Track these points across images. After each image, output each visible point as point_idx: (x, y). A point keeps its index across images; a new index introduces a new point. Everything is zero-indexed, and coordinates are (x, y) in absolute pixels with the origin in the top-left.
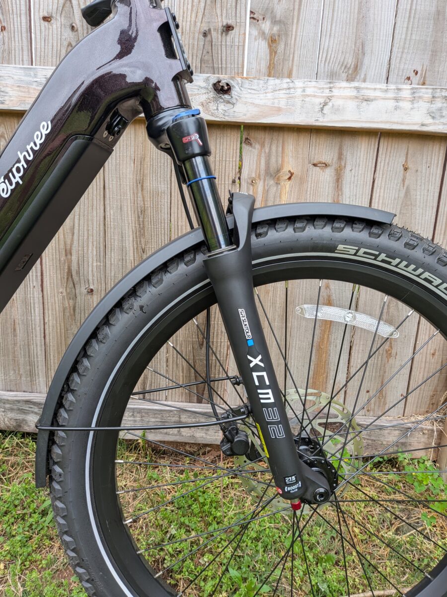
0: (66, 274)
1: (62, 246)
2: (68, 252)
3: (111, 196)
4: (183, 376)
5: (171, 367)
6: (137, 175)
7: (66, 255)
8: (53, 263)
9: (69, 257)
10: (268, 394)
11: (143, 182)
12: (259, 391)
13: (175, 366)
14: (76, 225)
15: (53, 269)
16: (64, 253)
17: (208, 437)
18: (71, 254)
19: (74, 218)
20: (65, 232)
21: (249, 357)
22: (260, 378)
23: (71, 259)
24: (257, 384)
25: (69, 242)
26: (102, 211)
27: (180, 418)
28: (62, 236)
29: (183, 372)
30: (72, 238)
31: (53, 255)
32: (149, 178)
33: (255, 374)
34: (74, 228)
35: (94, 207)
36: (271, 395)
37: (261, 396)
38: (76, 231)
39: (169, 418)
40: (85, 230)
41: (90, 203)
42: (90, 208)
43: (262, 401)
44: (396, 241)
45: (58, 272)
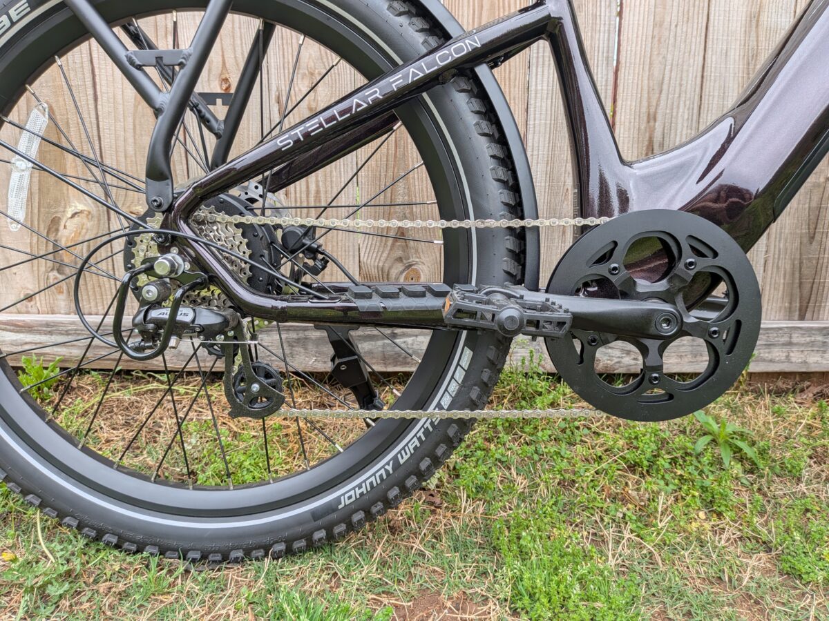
0: (644, 148)
1: (644, 110)
2: (652, 116)
3: (715, 37)
4: (784, 284)
5: (769, 272)
6: (752, 5)
7: (648, 122)
8: (629, 134)
9: (652, 123)
11: (759, 15)
13: (775, 270)
14: (667, 79)
15: (628, 143)
16: (645, 118)
17: (825, 362)
18: (655, 120)
19: (665, 69)
20: (651, 90)
23: (654, 126)
25: (654, 103)
26: (701, 58)
27: (791, 337)
28: (646, 95)
29: (784, 279)
30: (659, 97)
31: (630, 123)
32: (766, 10)
34: (662, 83)
35: (692, 53)
38: (665, 87)
39: (776, 339)
40: (677, 85)
41: (688, 47)
42: (687, 54)
45: (635, 145)
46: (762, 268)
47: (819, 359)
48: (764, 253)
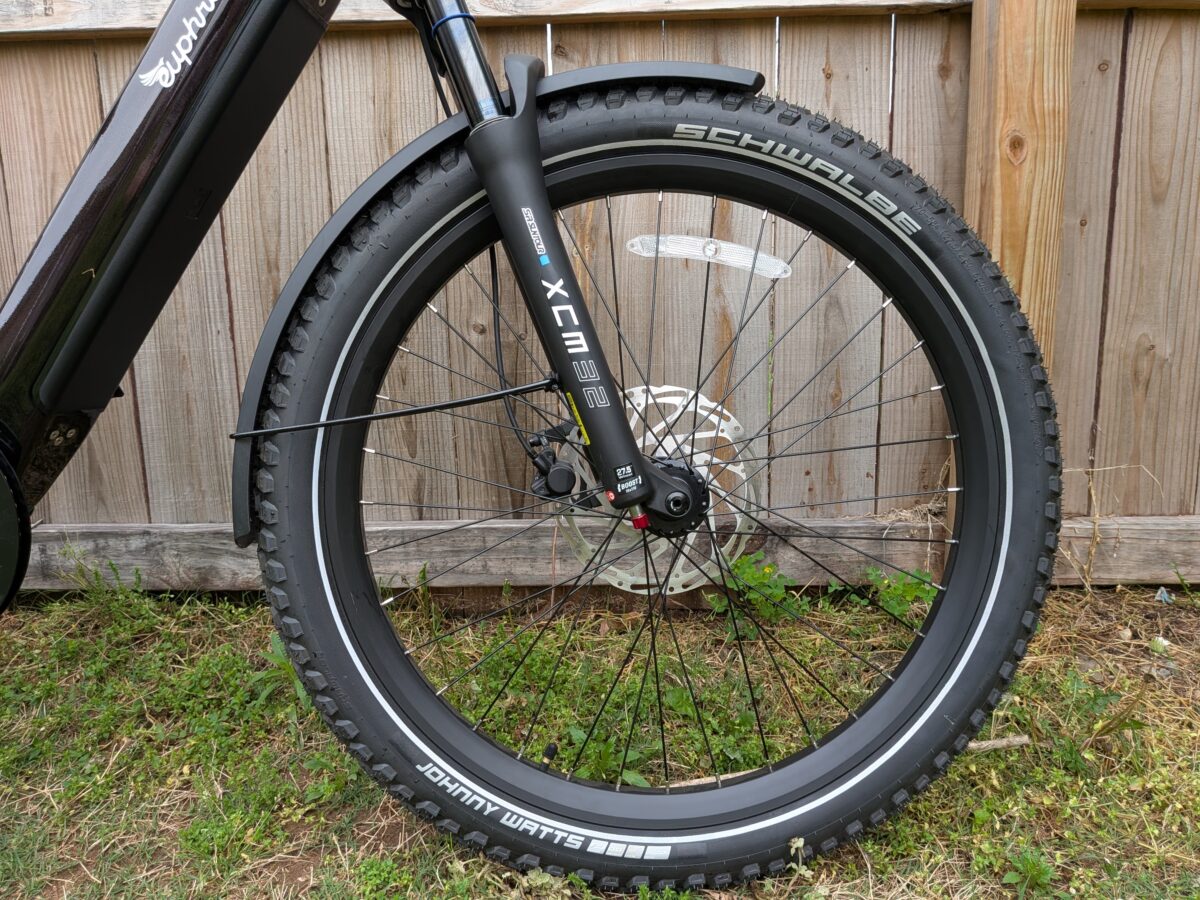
0: (270, 305)
1: (262, 256)
2: (272, 265)
3: (339, 163)
4: (485, 471)
6: (379, 122)
7: (270, 271)
8: (248, 287)
9: (274, 273)
10: (578, 338)
11: (391, 133)
12: (565, 335)
13: (470, 455)
14: (284, 217)
15: (249, 298)
16: (265, 267)
18: (278, 269)
19: (280, 205)
20: (266, 231)
21: (545, 283)
22: (564, 315)
23: (278, 276)
24: (560, 324)
25: (273, 248)
26: (326, 190)
27: (484, 541)
28: (261, 239)
29: (484, 465)
30: (279, 241)
31: (247, 273)
32: (399, 126)
33: (556, 309)
34: (279, 222)
35: (312, 184)
36: (582, 341)
37: (567, 343)
38: (284, 228)
39: (466, 544)
40: (300, 225)
41: (306, 177)
42: (305, 186)
43: (570, 351)
44: (766, 113)
45: (258, 301)
46: (452, 453)
47: (529, 569)
48: (451, 433)
